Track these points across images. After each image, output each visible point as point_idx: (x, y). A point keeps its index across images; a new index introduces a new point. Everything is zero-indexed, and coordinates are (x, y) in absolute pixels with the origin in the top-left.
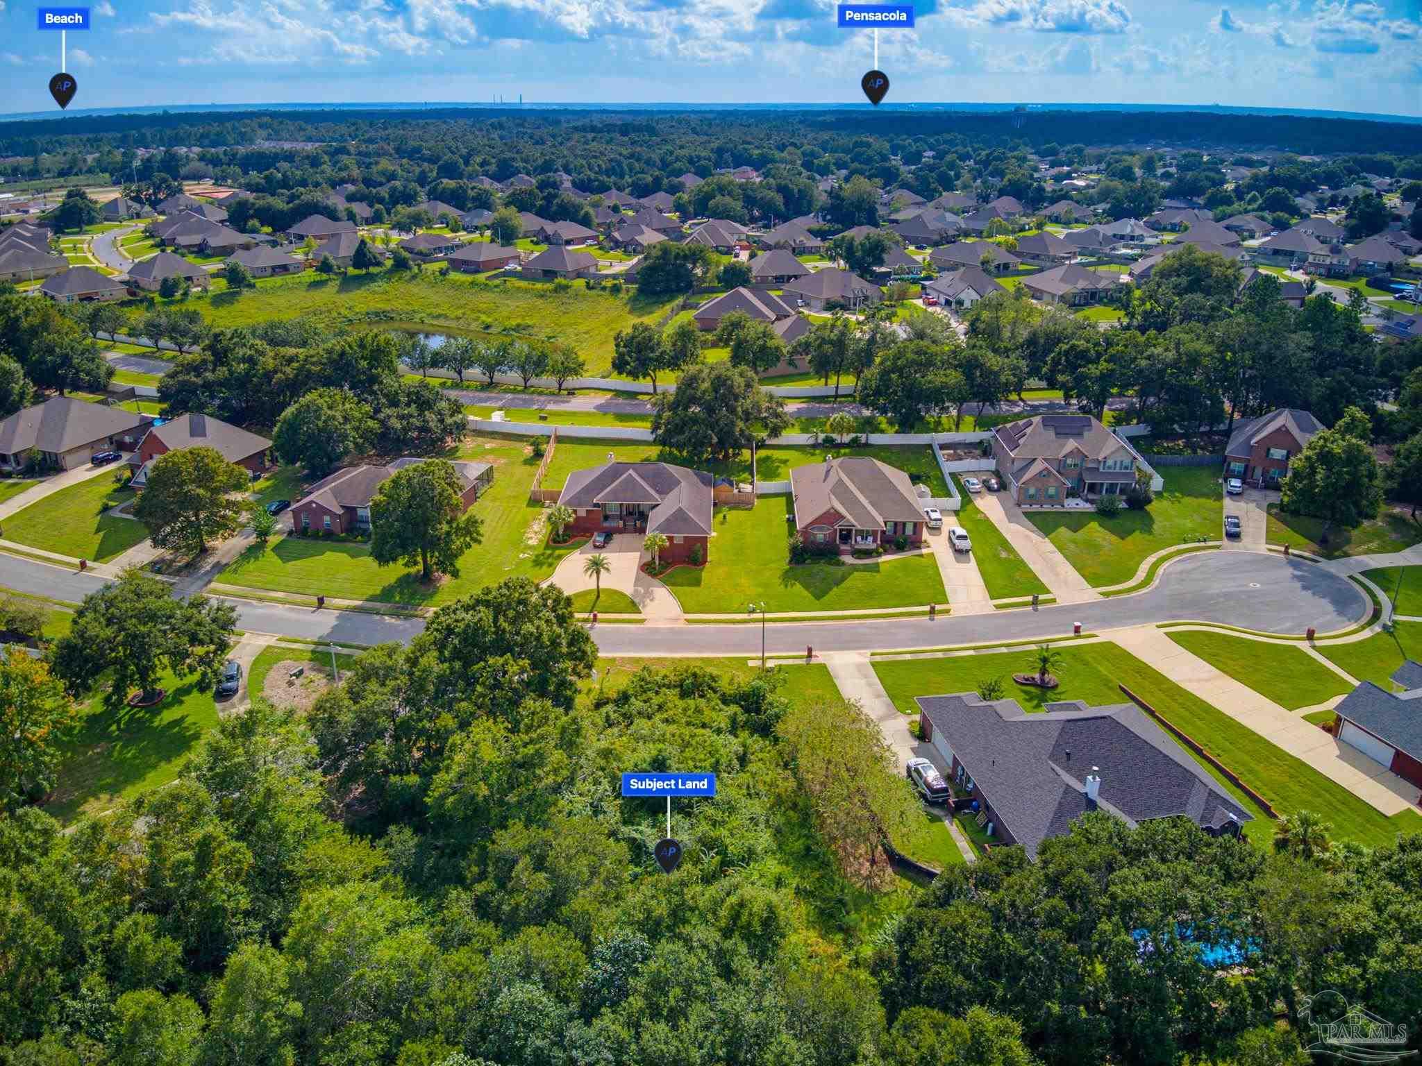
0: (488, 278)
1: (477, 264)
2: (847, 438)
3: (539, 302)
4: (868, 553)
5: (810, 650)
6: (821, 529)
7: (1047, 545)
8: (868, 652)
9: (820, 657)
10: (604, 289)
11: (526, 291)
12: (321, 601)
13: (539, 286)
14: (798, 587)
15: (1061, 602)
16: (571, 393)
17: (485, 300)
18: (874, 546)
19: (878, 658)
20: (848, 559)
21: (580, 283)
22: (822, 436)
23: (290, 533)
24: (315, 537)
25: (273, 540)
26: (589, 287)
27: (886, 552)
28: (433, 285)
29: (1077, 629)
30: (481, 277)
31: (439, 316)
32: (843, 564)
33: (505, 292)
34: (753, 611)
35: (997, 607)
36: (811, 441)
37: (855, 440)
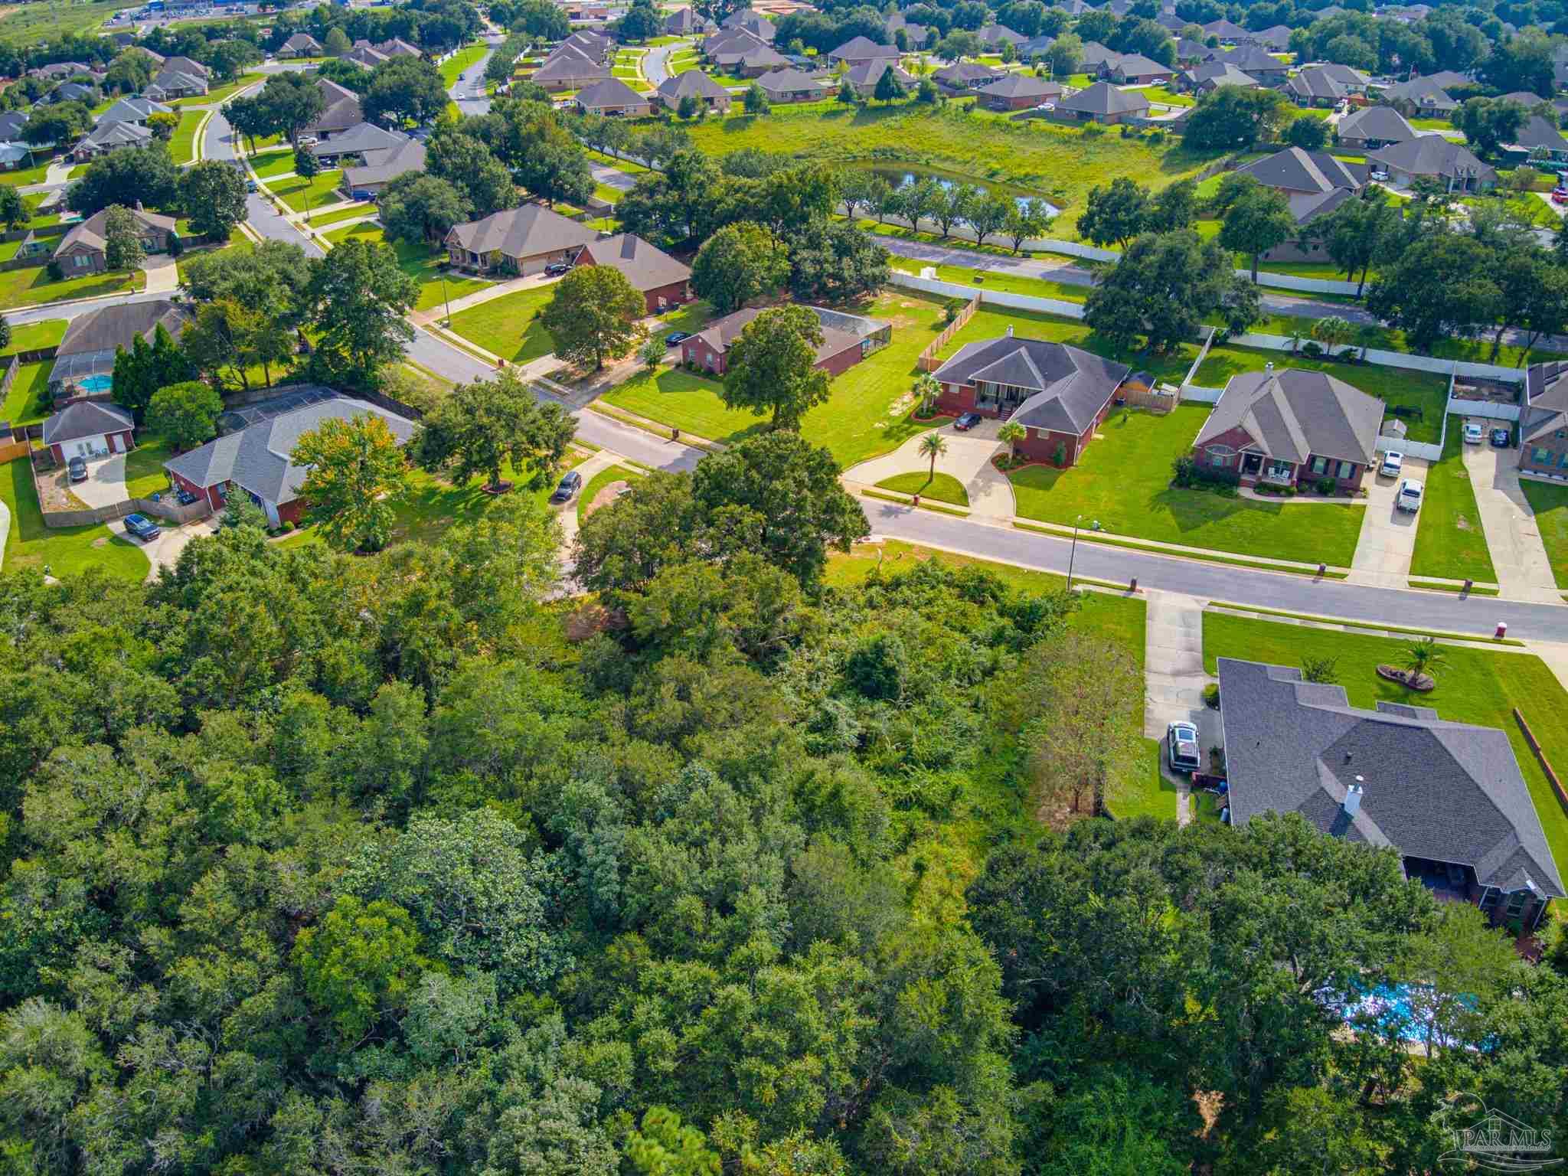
0: (1013, 118)
1: (1007, 100)
2: (1336, 350)
3: (1061, 151)
4: (1276, 490)
5: (1134, 583)
6: (1219, 449)
7: (1528, 524)
8: (1208, 600)
9: (1144, 593)
10: (1142, 137)
11: (1049, 135)
12: (676, 434)
13: (1067, 130)
14: (1167, 513)
15: (1501, 597)
16: (1027, 255)
17: (1000, 142)
18: (1286, 483)
19: (1216, 610)
20: (1246, 493)
21: (1117, 129)
22: (1303, 342)
23: (678, 365)
24: (697, 372)
25: (661, 369)
26: (1125, 135)
27: (1301, 493)
28: (952, 122)
29: (1501, 632)
30: (1006, 117)
31: (948, 158)
32: (1237, 496)
33: (1028, 134)
34: (1097, 529)
35: (1412, 584)
36: (1289, 347)
37: (1346, 354)
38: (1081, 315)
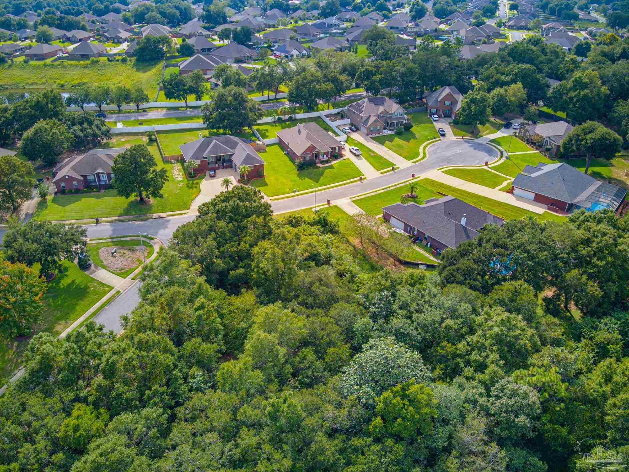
0: (52, 61)
1: (43, 55)
2: (287, 117)
3: (86, 71)
4: (327, 162)
5: (328, 201)
6: (308, 154)
7: (384, 148)
8: (348, 198)
9: (333, 203)
10: (118, 60)
11: (76, 66)
12: (97, 220)
13: (82, 62)
14: (307, 180)
15: (402, 168)
17: (56, 73)
18: (327, 159)
19: (354, 199)
20: (319, 165)
21: (104, 59)
22: (277, 117)
23: (56, 193)
24: (70, 192)
25: (49, 198)
26: (109, 60)
27: (333, 160)
28: (22, 68)
29: (413, 176)
30: (49, 61)
31: (32, 84)
32: (320, 167)
33: (65, 67)
34: (295, 192)
35: (381, 173)
36: (273, 120)
37: (291, 118)
38: (205, 126)
